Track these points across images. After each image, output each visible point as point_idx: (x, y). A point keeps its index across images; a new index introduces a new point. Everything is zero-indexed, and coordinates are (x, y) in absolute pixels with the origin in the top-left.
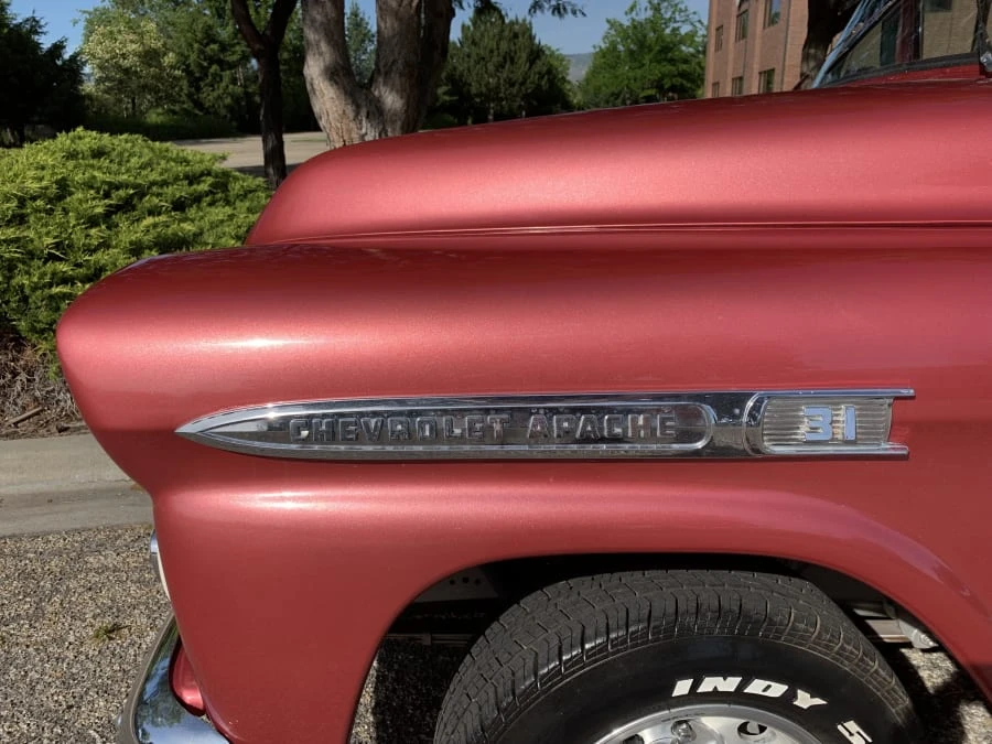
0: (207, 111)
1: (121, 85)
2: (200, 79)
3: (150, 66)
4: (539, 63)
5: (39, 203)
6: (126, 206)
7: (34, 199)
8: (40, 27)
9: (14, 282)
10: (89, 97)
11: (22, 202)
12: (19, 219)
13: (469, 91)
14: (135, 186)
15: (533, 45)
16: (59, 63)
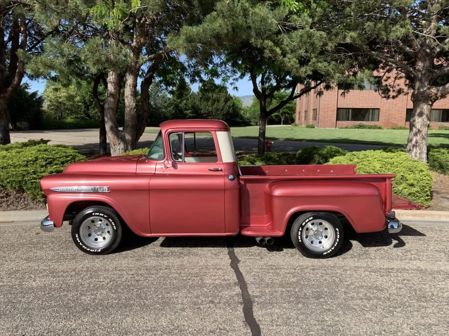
0: (91, 118)
1: (57, 108)
2: (89, 105)
3: (70, 101)
4: (229, 102)
5: (31, 162)
6: (50, 163)
7: (30, 161)
8: (29, 86)
9: (25, 179)
10: (44, 111)
11: (27, 162)
12: (26, 165)
13: (200, 112)
14: (53, 158)
15: (227, 95)
16: (34, 99)
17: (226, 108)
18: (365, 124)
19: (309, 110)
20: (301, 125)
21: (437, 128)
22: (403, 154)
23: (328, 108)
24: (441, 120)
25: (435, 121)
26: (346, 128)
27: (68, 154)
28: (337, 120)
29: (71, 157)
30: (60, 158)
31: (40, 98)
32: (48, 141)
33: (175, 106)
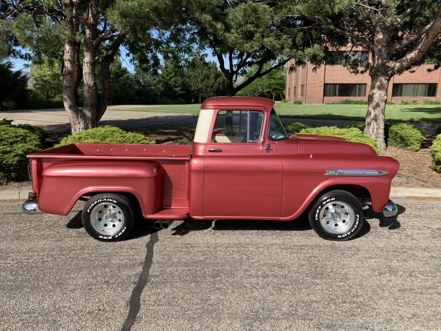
8: (12, 65)
15: (217, 71)
16: (19, 78)
17: (216, 85)
18: (352, 100)
19: (297, 86)
20: (291, 101)
21: (423, 103)
22: (355, 130)
23: (315, 84)
24: (427, 94)
25: (421, 95)
26: (333, 104)
27: (19, 134)
28: (324, 95)
29: (21, 137)
30: (10, 138)
31: (24, 77)
32: (12, 121)
33: (164, 83)
